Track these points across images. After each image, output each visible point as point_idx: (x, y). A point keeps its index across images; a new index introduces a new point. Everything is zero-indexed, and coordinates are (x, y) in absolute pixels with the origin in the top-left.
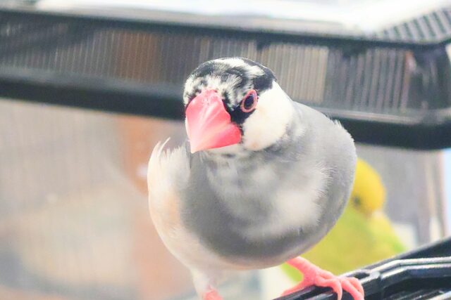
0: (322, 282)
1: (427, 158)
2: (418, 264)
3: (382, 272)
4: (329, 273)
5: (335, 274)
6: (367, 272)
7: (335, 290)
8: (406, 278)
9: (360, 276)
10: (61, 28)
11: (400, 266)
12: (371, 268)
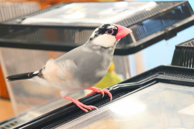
0: (99, 91)
1: (125, 57)
2: (122, 85)
3: (113, 88)
4: (100, 89)
5: (102, 89)
6: (109, 88)
7: (102, 93)
8: (120, 89)
9: (108, 89)
10: (28, 29)
11: (118, 86)
12: (110, 87)
